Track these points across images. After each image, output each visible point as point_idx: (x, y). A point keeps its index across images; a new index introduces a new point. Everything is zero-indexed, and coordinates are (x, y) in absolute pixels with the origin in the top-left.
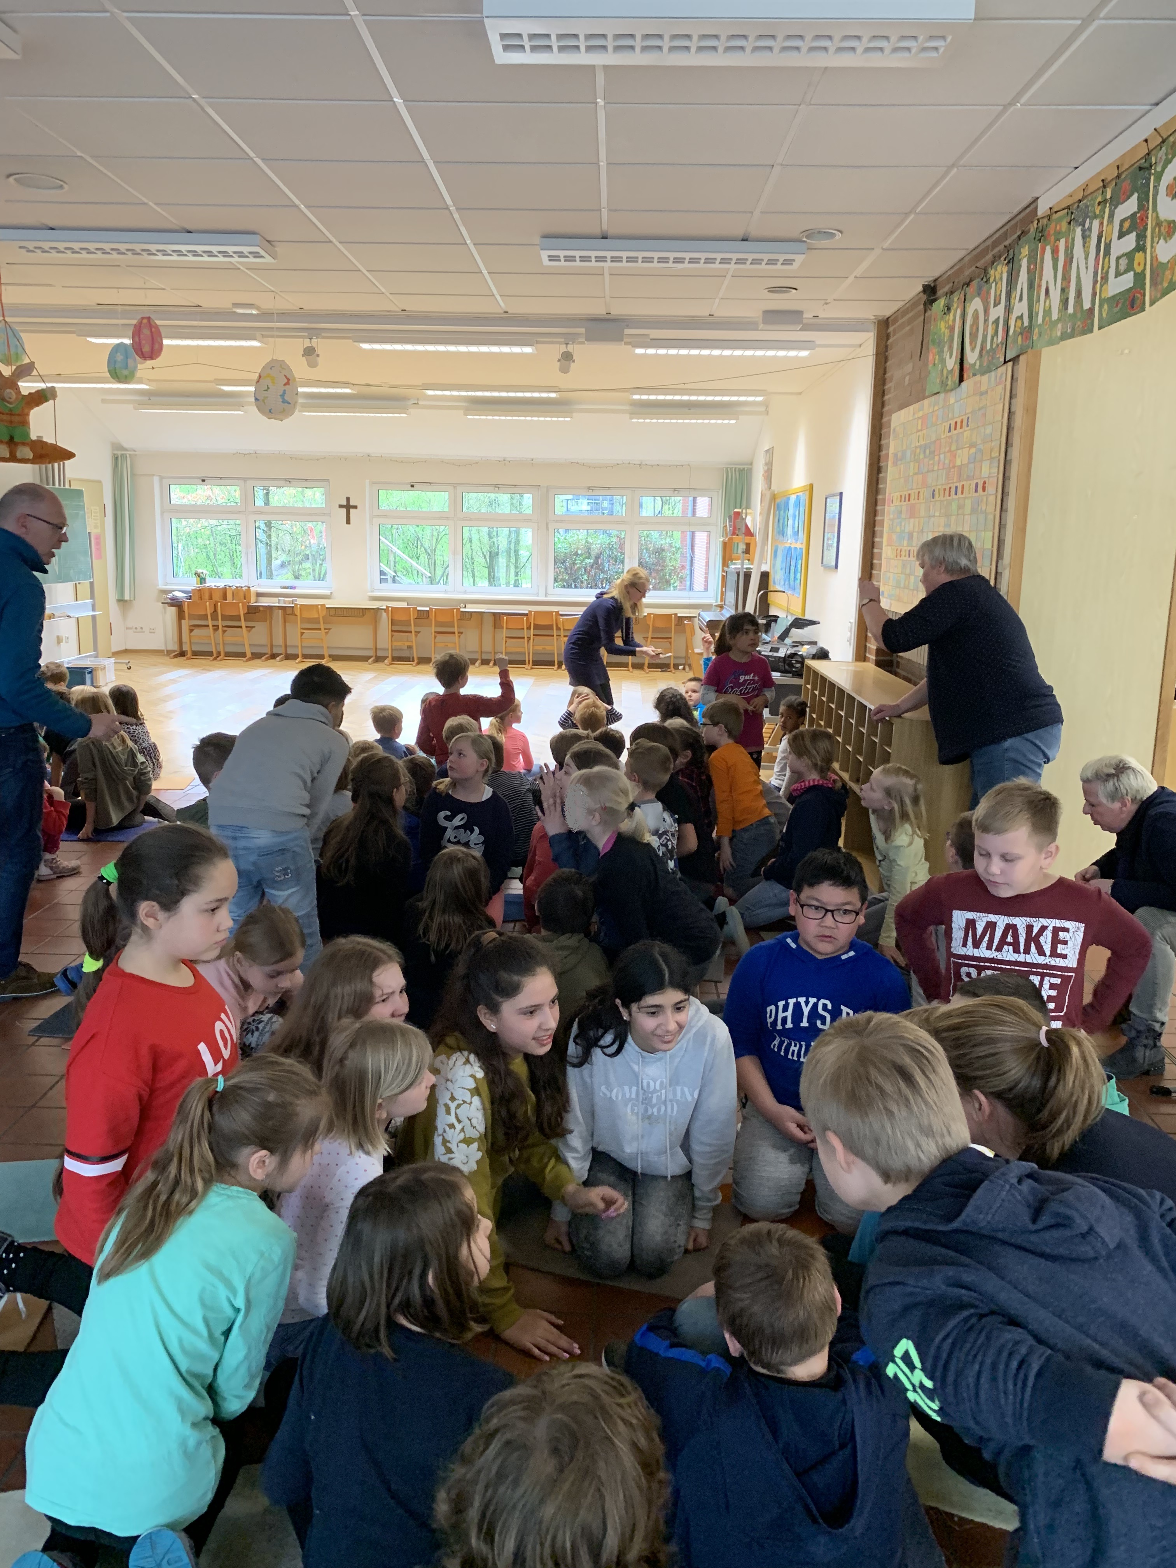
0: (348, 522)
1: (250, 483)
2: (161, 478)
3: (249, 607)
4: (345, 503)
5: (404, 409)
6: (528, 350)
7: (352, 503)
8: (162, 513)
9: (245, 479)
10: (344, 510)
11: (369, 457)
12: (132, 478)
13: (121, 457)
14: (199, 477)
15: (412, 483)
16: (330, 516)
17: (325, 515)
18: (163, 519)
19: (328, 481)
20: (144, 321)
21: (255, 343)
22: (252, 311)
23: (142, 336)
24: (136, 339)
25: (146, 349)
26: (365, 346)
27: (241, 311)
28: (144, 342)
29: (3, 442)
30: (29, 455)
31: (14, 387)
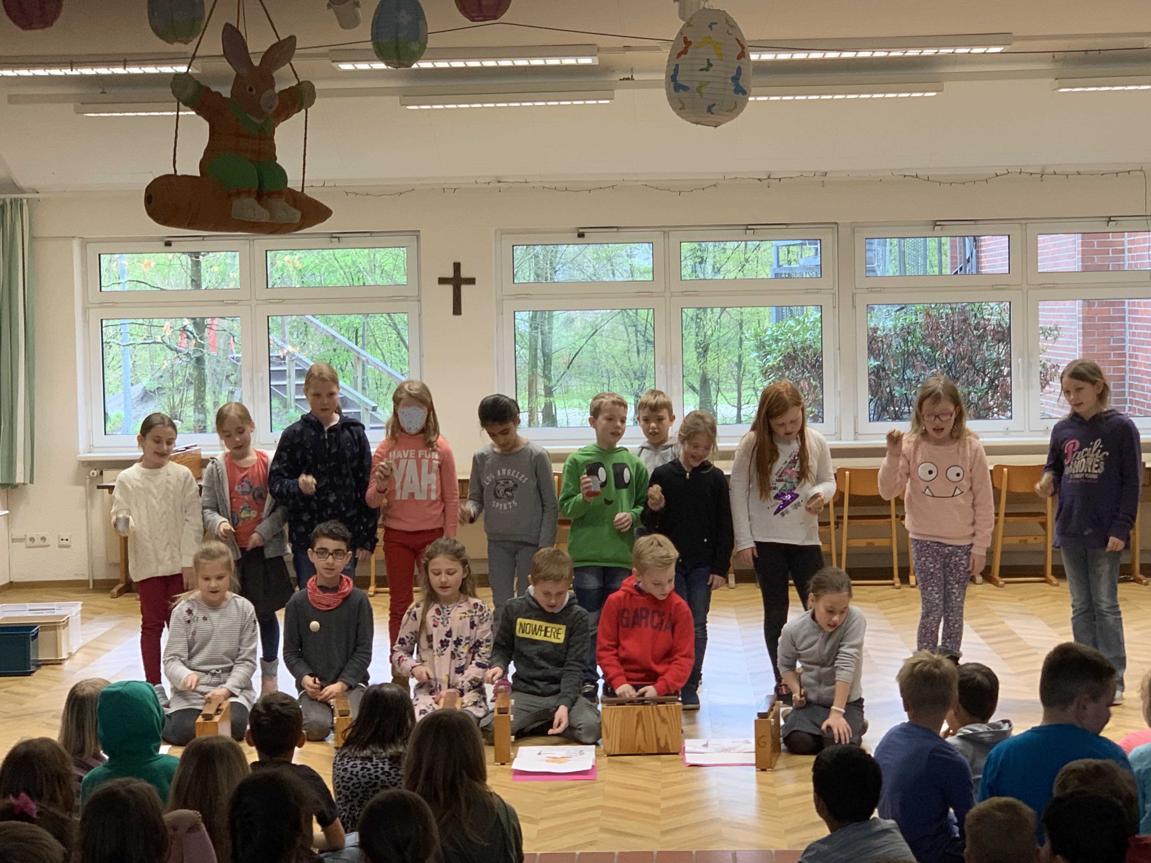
0: (457, 310)
1: (260, 245)
2: (85, 243)
4: (450, 273)
7: (465, 273)
8: (85, 310)
9: (250, 238)
10: (449, 289)
11: (500, 185)
12: (30, 246)
13: (11, 204)
14: (160, 239)
15: (581, 231)
16: (419, 301)
17: (406, 298)
18: (86, 321)
19: (416, 234)
25: (489, 1)
29: (249, 192)
30: (296, 216)
31: (273, 86)
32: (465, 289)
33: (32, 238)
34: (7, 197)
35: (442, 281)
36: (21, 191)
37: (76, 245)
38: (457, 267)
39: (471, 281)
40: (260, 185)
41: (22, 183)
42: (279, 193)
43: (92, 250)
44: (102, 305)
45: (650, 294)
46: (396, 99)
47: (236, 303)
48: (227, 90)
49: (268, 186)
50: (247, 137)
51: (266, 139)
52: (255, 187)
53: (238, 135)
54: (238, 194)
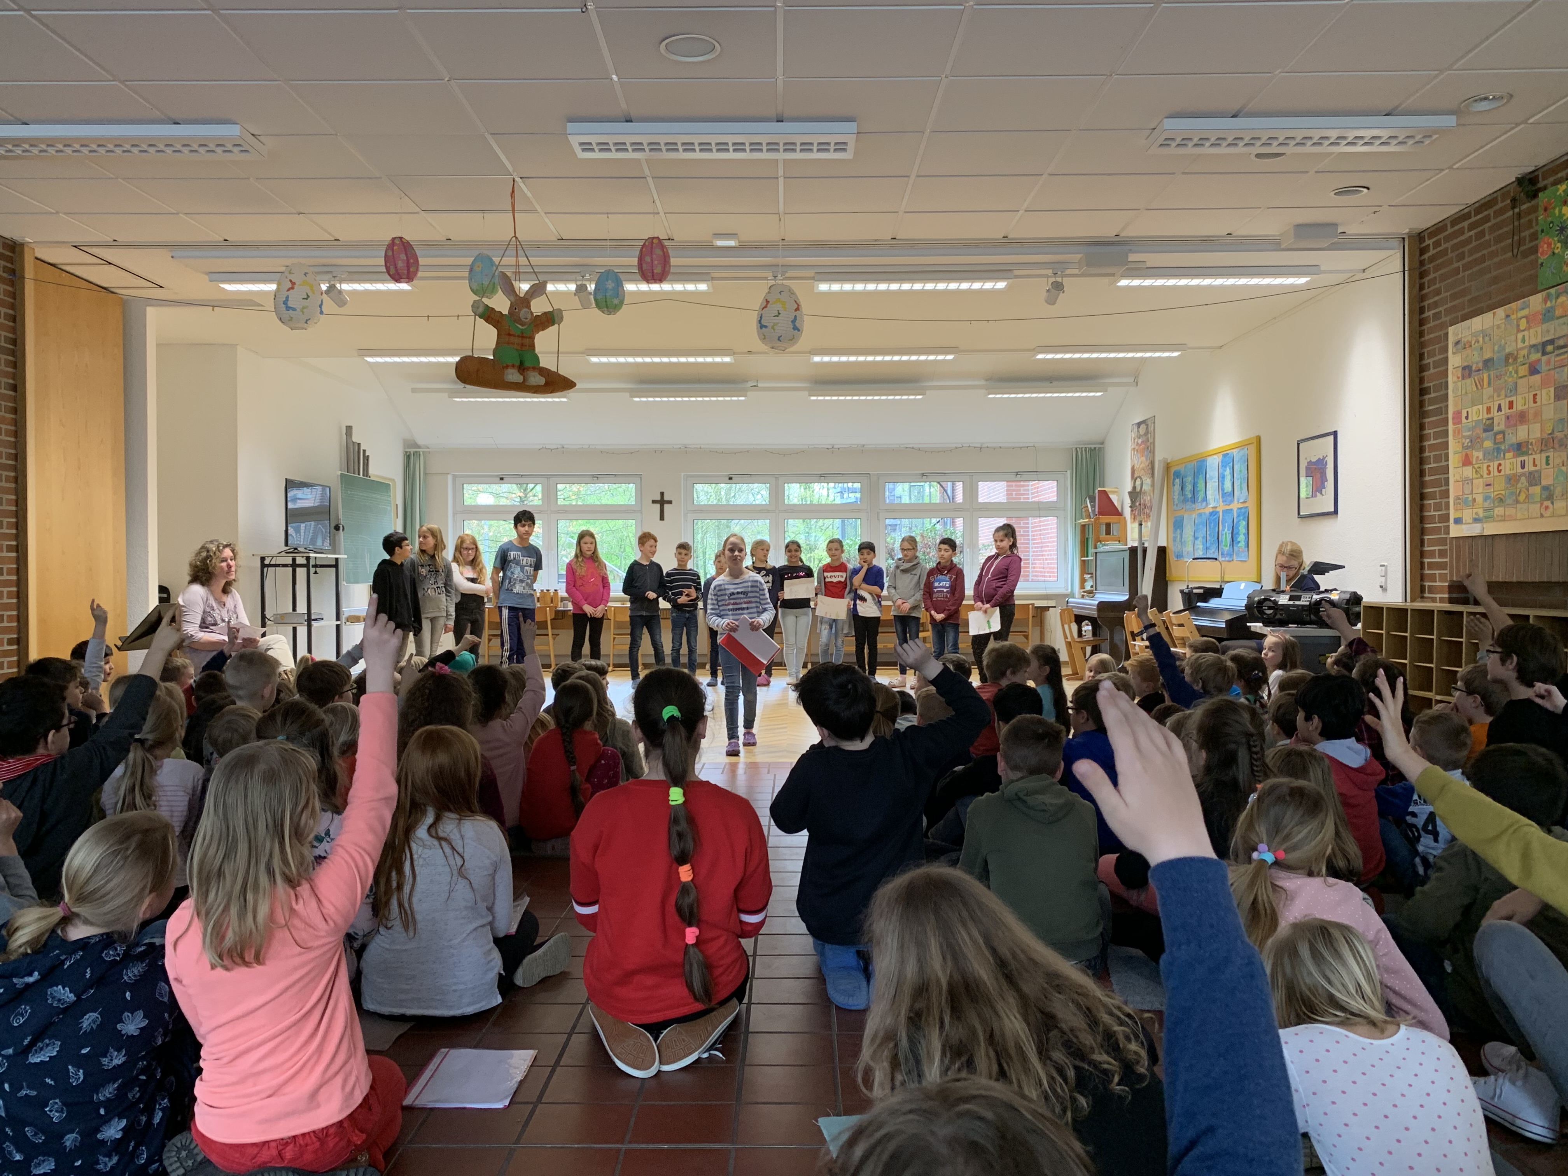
0: (662, 518)
1: (553, 481)
2: (455, 477)
3: (557, 612)
4: (659, 498)
5: (743, 392)
6: (1001, 285)
7: (666, 498)
8: (454, 514)
9: (548, 477)
10: (658, 506)
11: (686, 449)
12: (425, 478)
13: (414, 454)
14: (497, 476)
15: (731, 476)
16: (641, 513)
17: (635, 512)
18: (454, 521)
19: (640, 476)
20: (655, 241)
21: (703, 287)
22: (732, 243)
23: (654, 256)
24: (648, 259)
25: (658, 270)
26: (823, 287)
27: (720, 243)
28: (656, 262)
29: (513, 366)
30: (541, 381)
31: (529, 307)
32: (666, 506)
33: (426, 474)
34: (412, 450)
35: (654, 502)
36: (419, 447)
37: (450, 477)
38: (662, 494)
39: (670, 502)
40: (522, 363)
41: (420, 442)
42: (534, 368)
43: (459, 481)
44: (464, 512)
45: (768, 511)
46: (628, 394)
48: (505, 312)
49: (527, 364)
50: (514, 336)
51: (526, 337)
52: (517, 363)
53: (509, 335)
54: (507, 367)
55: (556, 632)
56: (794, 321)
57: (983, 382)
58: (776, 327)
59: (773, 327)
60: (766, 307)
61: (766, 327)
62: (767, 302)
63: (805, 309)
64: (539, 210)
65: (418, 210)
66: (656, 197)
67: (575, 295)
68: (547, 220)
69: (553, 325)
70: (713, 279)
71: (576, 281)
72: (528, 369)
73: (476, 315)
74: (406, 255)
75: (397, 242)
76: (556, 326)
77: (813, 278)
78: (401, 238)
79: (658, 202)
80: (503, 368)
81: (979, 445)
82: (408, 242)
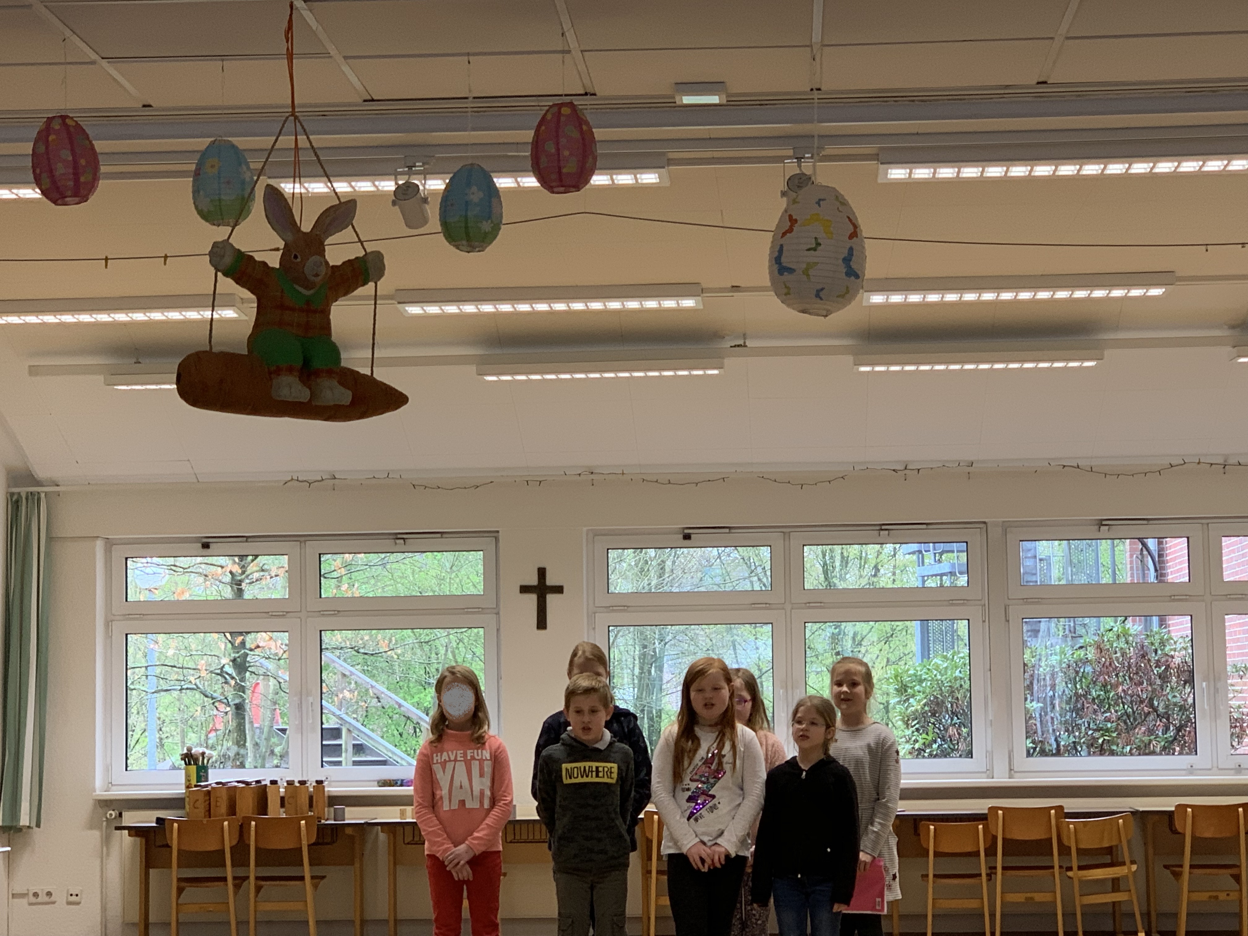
0: (542, 624)
1: (312, 547)
2: (110, 544)
3: (322, 829)
4: (533, 580)
5: (714, 359)
7: (551, 581)
8: (108, 623)
9: (301, 539)
10: (532, 599)
11: (592, 476)
12: (48, 547)
13: (27, 499)
14: (196, 540)
15: (687, 531)
16: (498, 614)
17: (481, 610)
18: (108, 635)
19: (495, 535)
20: (566, 111)
21: (649, 178)
22: (714, 99)
23: (563, 141)
24: (550, 147)
25: (570, 167)
26: (897, 173)
27: (687, 100)
28: (566, 153)
29: (290, 370)
30: (345, 396)
31: (321, 252)
32: (551, 598)
33: (50, 539)
34: (23, 491)
35: (525, 589)
36: (39, 483)
37: (99, 545)
38: (542, 572)
39: (559, 590)
40: (306, 362)
41: (41, 473)
42: (330, 373)
43: (118, 553)
44: (128, 617)
45: (768, 606)
46: (473, 369)
47: (284, 615)
48: (274, 261)
49: (317, 364)
50: (292, 309)
51: (315, 312)
52: (299, 363)
53: (283, 307)
54: (278, 371)
55: (320, 871)
56: (847, 260)
57: (1226, 333)
58: (811, 272)
59: (806, 272)
60: (790, 230)
61: (791, 271)
62: (793, 221)
63: (865, 230)
64: (333, 52)
65: (94, 56)
66: (567, 26)
67: (394, 203)
68: (346, 69)
69: (365, 283)
70: (670, 162)
71: (396, 175)
72: (317, 373)
73: (217, 270)
74: (73, 151)
75: (56, 126)
76: (371, 284)
77: (875, 157)
78: (64, 118)
79: (570, 35)
80: (270, 373)
81: (1221, 461)
82: (78, 126)
